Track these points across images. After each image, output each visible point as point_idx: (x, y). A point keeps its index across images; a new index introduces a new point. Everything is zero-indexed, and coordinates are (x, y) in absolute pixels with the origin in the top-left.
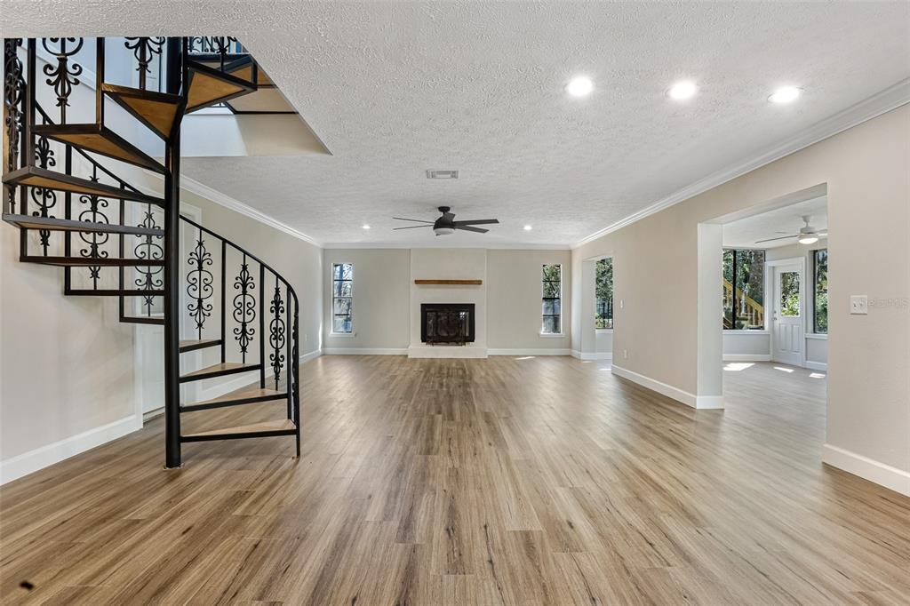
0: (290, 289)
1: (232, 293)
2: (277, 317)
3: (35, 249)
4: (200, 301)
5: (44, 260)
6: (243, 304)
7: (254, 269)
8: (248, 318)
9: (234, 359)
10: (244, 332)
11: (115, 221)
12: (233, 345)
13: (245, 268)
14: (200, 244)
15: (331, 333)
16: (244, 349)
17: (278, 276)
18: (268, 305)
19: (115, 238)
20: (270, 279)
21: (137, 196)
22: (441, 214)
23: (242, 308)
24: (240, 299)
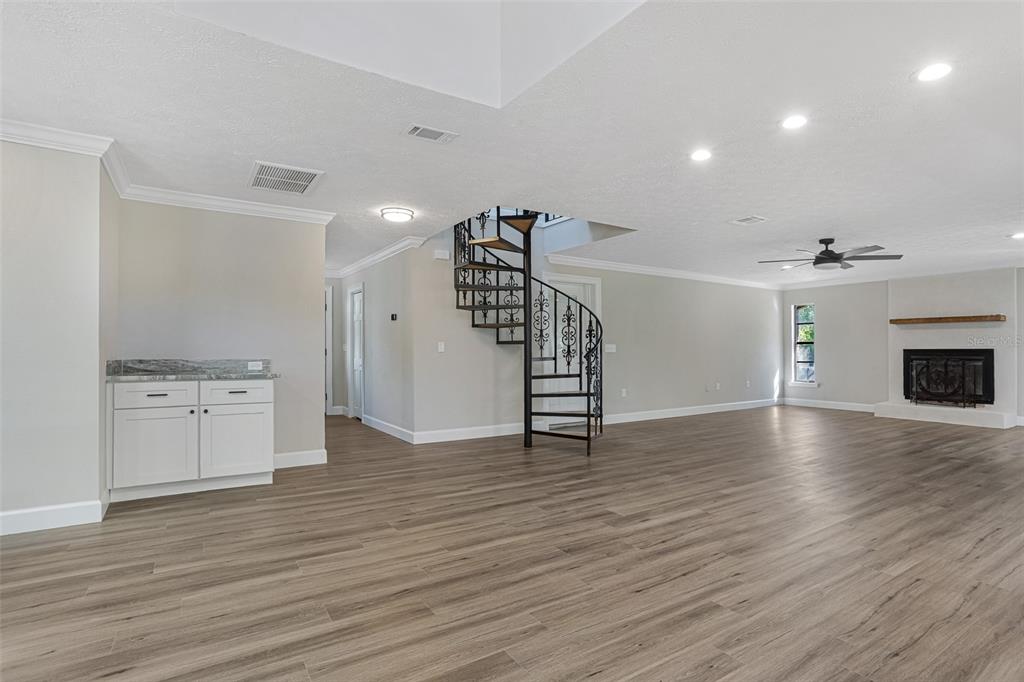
0: (598, 321)
1: (561, 325)
2: (591, 341)
3: (461, 303)
4: (541, 331)
5: (464, 308)
6: (568, 333)
7: (575, 309)
8: (571, 342)
9: (562, 369)
10: (569, 351)
11: (494, 283)
12: (562, 361)
13: (569, 308)
14: (541, 293)
15: (792, 382)
16: (569, 364)
17: (591, 313)
18: (584, 333)
19: (494, 293)
20: (586, 315)
21: (510, 268)
22: (823, 247)
23: (568, 336)
24: (566, 329)
